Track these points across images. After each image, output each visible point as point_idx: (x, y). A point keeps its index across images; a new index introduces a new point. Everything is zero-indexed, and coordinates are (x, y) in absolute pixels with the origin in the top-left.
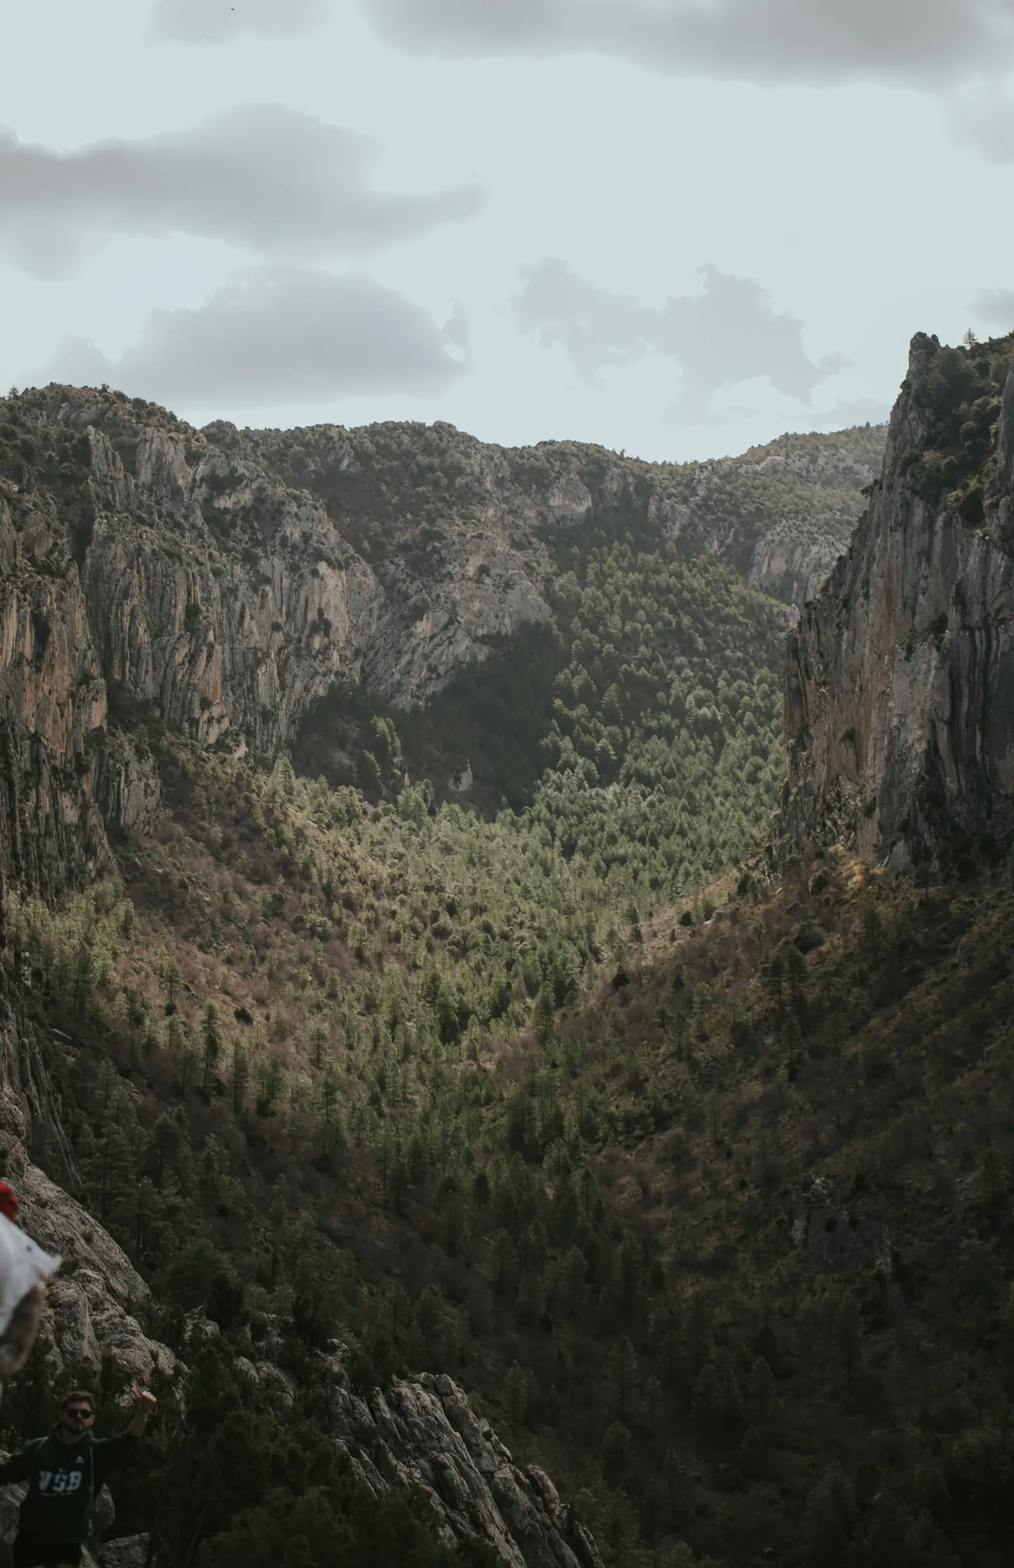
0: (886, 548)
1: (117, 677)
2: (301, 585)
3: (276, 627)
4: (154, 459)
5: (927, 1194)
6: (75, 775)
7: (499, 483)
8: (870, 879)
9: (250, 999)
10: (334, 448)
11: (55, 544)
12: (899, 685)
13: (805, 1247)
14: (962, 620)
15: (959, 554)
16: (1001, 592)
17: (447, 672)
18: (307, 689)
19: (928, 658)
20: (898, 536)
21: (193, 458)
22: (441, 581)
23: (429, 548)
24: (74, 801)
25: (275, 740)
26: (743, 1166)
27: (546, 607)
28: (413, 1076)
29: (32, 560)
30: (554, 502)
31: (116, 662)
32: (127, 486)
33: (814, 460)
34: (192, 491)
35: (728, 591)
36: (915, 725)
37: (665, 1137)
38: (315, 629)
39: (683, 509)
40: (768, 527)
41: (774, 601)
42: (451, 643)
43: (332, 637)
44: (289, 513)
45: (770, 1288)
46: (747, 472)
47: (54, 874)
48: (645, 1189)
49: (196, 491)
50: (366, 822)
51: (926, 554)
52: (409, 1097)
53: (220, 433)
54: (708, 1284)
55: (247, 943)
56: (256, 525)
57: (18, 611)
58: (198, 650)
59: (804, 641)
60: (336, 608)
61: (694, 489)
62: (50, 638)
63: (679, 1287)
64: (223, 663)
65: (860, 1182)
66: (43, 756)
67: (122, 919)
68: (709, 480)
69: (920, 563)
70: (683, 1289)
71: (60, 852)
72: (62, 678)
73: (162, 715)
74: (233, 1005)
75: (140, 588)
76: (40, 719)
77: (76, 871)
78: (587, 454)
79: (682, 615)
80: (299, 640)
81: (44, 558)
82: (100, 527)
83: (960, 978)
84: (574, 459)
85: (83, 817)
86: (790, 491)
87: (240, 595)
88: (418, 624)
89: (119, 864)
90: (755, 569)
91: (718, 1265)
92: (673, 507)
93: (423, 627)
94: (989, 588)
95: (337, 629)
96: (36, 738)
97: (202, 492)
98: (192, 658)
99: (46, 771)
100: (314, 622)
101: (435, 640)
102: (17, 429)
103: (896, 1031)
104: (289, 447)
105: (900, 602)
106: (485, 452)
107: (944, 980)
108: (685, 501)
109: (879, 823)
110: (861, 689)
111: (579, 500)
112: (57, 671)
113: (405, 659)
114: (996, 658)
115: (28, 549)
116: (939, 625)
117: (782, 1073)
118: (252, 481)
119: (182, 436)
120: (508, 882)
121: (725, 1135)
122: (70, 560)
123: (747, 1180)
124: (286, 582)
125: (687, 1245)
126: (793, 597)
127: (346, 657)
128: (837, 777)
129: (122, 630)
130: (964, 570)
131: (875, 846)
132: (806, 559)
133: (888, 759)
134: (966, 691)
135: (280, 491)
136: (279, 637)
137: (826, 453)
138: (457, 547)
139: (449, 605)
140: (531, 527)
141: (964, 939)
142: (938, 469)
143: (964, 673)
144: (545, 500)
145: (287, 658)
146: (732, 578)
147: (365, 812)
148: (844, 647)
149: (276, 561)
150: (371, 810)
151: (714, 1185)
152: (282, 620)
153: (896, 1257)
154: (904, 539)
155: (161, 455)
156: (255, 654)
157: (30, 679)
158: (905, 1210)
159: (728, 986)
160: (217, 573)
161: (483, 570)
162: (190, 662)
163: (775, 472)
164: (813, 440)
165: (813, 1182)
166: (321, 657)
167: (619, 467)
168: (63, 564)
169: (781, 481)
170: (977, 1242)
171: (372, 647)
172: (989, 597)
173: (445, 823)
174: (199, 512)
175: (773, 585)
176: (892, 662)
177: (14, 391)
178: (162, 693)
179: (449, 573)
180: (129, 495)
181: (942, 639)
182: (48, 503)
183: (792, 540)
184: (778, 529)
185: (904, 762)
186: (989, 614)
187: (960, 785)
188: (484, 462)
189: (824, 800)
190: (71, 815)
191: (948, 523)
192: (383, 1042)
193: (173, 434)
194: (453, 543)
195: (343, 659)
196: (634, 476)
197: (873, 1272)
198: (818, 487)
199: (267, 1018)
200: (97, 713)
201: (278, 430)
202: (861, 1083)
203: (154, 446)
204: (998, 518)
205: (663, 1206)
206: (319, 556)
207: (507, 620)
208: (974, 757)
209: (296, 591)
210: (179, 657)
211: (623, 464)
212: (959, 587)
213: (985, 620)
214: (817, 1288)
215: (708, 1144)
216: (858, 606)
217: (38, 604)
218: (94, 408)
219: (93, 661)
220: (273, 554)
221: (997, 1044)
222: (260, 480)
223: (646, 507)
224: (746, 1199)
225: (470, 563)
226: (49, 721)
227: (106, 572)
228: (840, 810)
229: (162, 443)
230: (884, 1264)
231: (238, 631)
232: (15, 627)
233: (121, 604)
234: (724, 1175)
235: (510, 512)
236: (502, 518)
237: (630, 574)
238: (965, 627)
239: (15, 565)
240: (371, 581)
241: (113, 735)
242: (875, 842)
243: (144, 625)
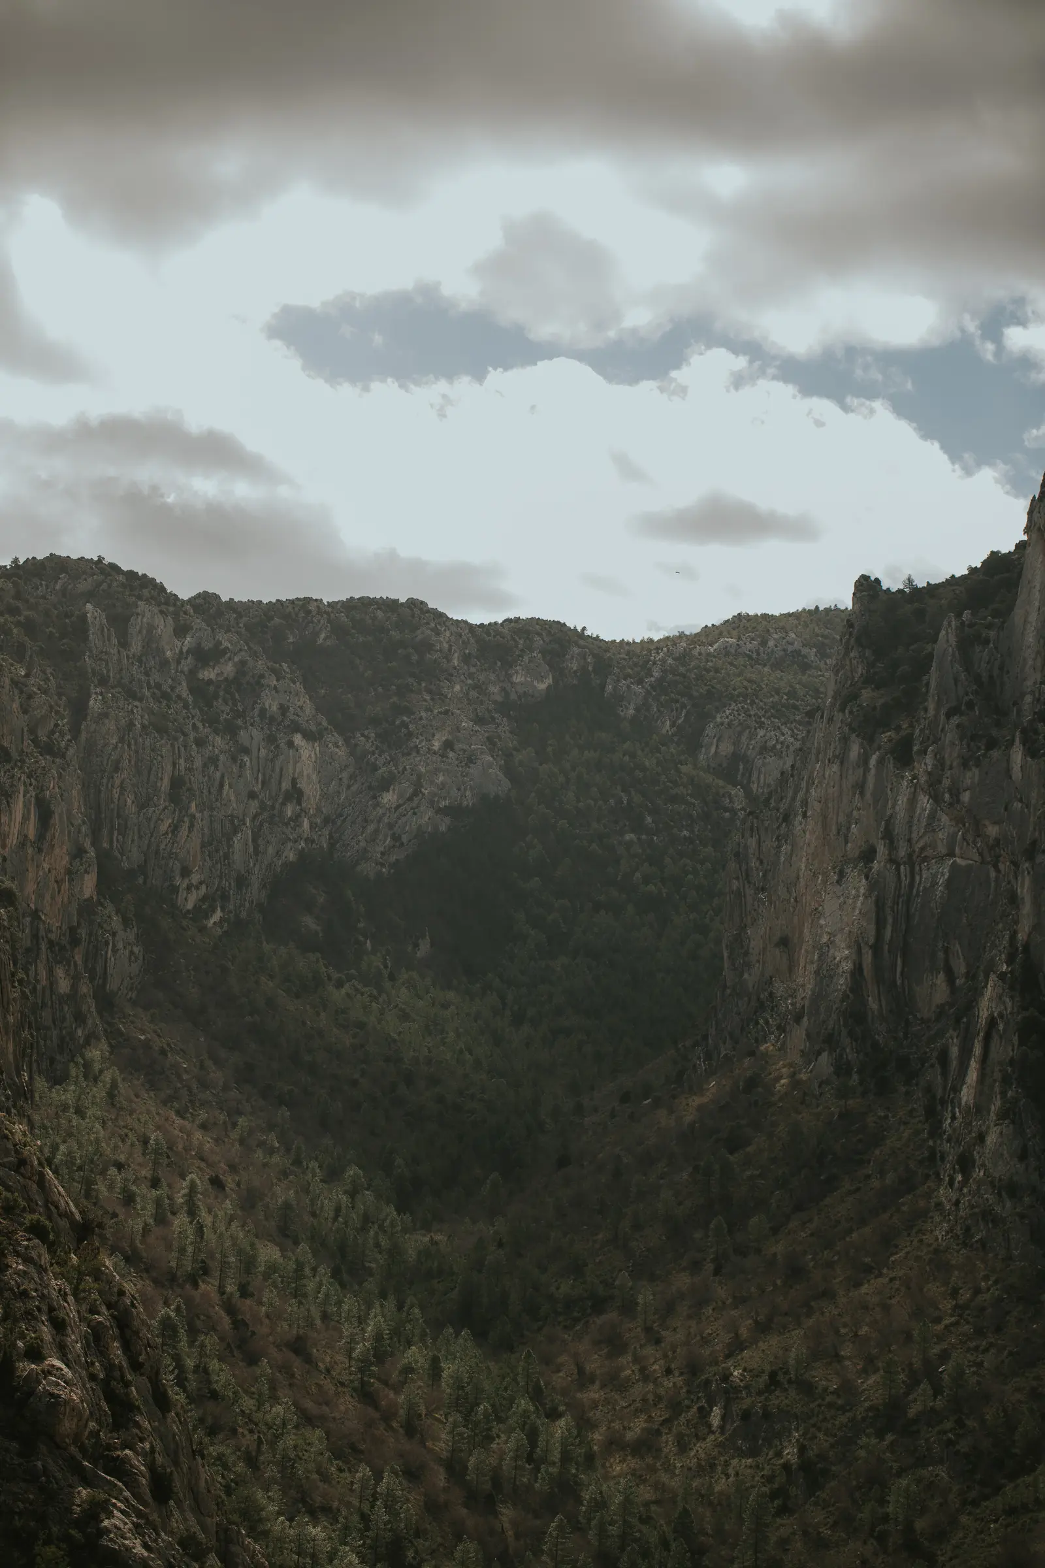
0: (824, 775)
1: (105, 845)
2: (277, 755)
3: (252, 795)
4: (144, 632)
5: (832, 1393)
6: (68, 947)
7: (466, 659)
8: (795, 1083)
9: (222, 1165)
10: (312, 622)
11: (56, 725)
12: (830, 905)
13: (722, 1433)
14: (889, 854)
15: (889, 792)
16: (925, 833)
17: (410, 841)
18: (278, 854)
19: (857, 884)
20: (835, 768)
21: (181, 631)
22: (409, 754)
23: (397, 722)
24: (67, 973)
25: (247, 904)
26: (670, 1353)
27: (506, 784)
28: (371, 1242)
29: (35, 741)
30: (518, 679)
31: (105, 831)
32: (119, 661)
33: (764, 643)
34: (178, 663)
35: (678, 771)
36: (843, 945)
37: (600, 1320)
38: (288, 797)
39: (637, 689)
40: (718, 710)
41: (721, 783)
42: (415, 814)
43: (304, 805)
44: (268, 686)
45: (690, 1469)
46: (700, 654)
47: (48, 1042)
48: (581, 1370)
49: (183, 662)
50: (331, 988)
51: (860, 787)
52: (367, 1264)
53: (206, 603)
54: (633, 1463)
55: (221, 1109)
56: (237, 696)
57: (24, 796)
58: (181, 820)
59: (746, 847)
60: (309, 776)
61: (650, 670)
62: (52, 822)
63: (608, 1465)
64: (202, 829)
65: (773, 1375)
66: (42, 933)
67: (108, 1086)
68: (663, 661)
69: (854, 794)
70: (611, 1466)
71: (54, 1023)
72: (60, 857)
73: (145, 882)
74: (208, 1171)
75: (130, 762)
76: (40, 896)
77: (67, 1039)
78: (550, 632)
79: (633, 793)
80: (273, 807)
81: (45, 739)
82: (95, 704)
83: (872, 1189)
84: (537, 638)
85: (74, 987)
86: (740, 674)
87: (221, 766)
88: (385, 794)
89: (105, 1031)
90: (703, 749)
91: (645, 1446)
92: (628, 687)
93: (389, 798)
94: (915, 828)
95: (309, 798)
96: (35, 915)
97: (187, 664)
98: (175, 828)
99: (43, 947)
100: (287, 791)
101: (400, 810)
102: (19, 604)
103: (812, 1235)
104: (271, 619)
105: (834, 828)
106: (454, 629)
107: (858, 1189)
108: (640, 682)
109: (806, 1030)
110: (796, 901)
111: (541, 679)
112: (57, 851)
113: (371, 828)
114: (918, 891)
115: (32, 731)
116: (868, 855)
117: (709, 1267)
118: (235, 654)
119: (171, 609)
120: (461, 1051)
121: (654, 1322)
122: (69, 741)
123: (673, 1366)
124: (263, 752)
125: (616, 1425)
126: (739, 777)
127: (316, 824)
128: (771, 978)
129: (112, 802)
130: (893, 807)
131: (802, 1051)
132: (753, 742)
133: (817, 973)
134: (890, 920)
135: (261, 665)
136: (254, 806)
137: (775, 636)
138: (424, 722)
139: (414, 777)
140: (495, 702)
141: (877, 1152)
142: (874, 708)
143: (889, 903)
144: (509, 677)
145: (261, 825)
146: (683, 758)
147: (329, 978)
148: (782, 859)
149: (255, 732)
150: (335, 975)
151: (643, 1370)
152: (257, 788)
153: (802, 1449)
154: (841, 770)
155: (151, 628)
156: (232, 822)
157: (32, 860)
158: (812, 1406)
159: (662, 1178)
160: (200, 743)
161: (448, 745)
162: (173, 832)
163: (727, 654)
164: (764, 623)
165: (732, 1374)
166: (292, 824)
167: (579, 647)
168: (63, 744)
169: (731, 664)
170: (874, 1441)
171: (341, 815)
172: (914, 835)
173: (404, 990)
174: (184, 684)
175: (720, 765)
176: (825, 882)
177: (16, 560)
178: (145, 861)
179: (416, 747)
180: (121, 670)
181: (871, 869)
182: (48, 679)
183: (741, 724)
184: (728, 712)
185: (831, 977)
186: (914, 851)
187: (881, 1006)
188: (453, 638)
189: (758, 999)
190: (64, 986)
191: (881, 761)
192: (344, 1211)
193: (163, 607)
194: (421, 719)
195: (313, 826)
196: (594, 656)
197: (782, 1461)
198: (766, 669)
199: (238, 1185)
200: (88, 885)
201: (260, 602)
202: (779, 1282)
203: (145, 620)
204: (925, 764)
205: (597, 1386)
206: (296, 728)
207: (468, 793)
208: (895, 981)
209: (272, 761)
210: (164, 827)
211: (581, 642)
212: (888, 823)
213: (910, 856)
214: (731, 1471)
215: (639, 1329)
216: (796, 823)
217: (41, 789)
218: (90, 580)
219: (87, 835)
220: (252, 725)
221: (902, 1254)
222: (243, 653)
223: (603, 686)
224: (671, 1385)
225: (436, 738)
226: (48, 898)
227: (99, 747)
228: (772, 1010)
229: (153, 617)
230: (790, 1453)
231: (217, 800)
232: (21, 812)
233: (112, 777)
234: (652, 1360)
235: (476, 687)
236: (467, 694)
237: (586, 752)
238: (892, 860)
239: (22, 749)
240: (342, 752)
241: (102, 905)
242: (802, 1048)
243: (132, 797)
